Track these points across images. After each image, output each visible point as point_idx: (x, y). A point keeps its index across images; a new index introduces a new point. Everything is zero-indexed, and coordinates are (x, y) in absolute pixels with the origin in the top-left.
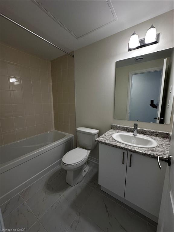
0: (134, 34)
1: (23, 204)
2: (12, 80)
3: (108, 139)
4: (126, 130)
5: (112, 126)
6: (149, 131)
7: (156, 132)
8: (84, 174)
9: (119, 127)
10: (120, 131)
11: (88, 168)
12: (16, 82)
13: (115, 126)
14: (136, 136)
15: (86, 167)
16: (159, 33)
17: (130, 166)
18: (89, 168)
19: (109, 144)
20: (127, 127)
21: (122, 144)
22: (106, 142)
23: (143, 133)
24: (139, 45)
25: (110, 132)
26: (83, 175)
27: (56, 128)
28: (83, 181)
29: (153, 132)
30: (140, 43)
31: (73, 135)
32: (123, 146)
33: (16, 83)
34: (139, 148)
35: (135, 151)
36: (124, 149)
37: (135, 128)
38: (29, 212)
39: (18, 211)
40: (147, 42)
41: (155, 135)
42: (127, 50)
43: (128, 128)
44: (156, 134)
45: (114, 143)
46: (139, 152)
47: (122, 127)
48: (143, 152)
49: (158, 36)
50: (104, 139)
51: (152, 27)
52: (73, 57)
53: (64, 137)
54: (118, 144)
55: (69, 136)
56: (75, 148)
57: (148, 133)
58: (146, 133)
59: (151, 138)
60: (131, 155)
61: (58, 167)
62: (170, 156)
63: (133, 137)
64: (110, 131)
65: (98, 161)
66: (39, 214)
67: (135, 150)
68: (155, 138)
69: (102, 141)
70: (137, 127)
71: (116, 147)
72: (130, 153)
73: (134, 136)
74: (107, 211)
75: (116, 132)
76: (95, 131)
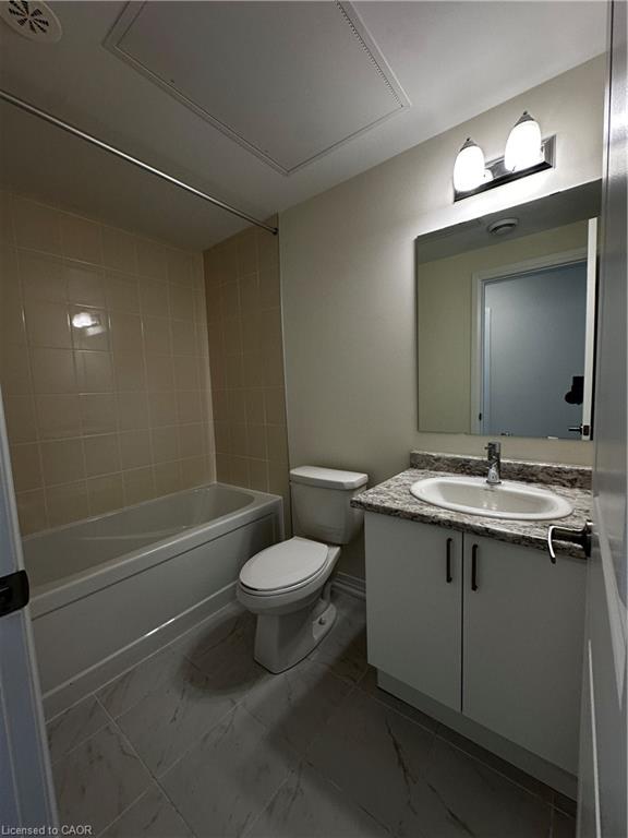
0: (468, 144)
1: (108, 728)
2: (82, 321)
3: (396, 496)
4: (463, 468)
5: (413, 456)
6: (546, 468)
7: (571, 471)
8: (318, 632)
9: (438, 459)
10: (442, 473)
11: (334, 612)
12: (93, 326)
13: (423, 456)
14: (499, 487)
15: (327, 608)
16: (551, 134)
17: (474, 588)
18: (337, 615)
19: (397, 511)
20: (465, 460)
21: (442, 510)
22: (386, 505)
23: (525, 475)
24: (490, 178)
25: (405, 476)
26: (316, 637)
27: (223, 475)
28: (313, 657)
29: (559, 471)
30: (493, 172)
31: (280, 498)
32: (444, 515)
33: (92, 332)
34: (503, 521)
35: (487, 529)
36: (450, 525)
37: (490, 458)
38: (124, 753)
39: (90, 750)
40: (511, 166)
41: (569, 481)
42: (451, 197)
43: (469, 461)
44: (570, 477)
45: (413, 509)
46: (500, 533)
47: (447, 459)
48: (515, 532)
49: (549, 146)
50: (382, 497)
51: (526, 118)
52: (275, 233)
53: (248, 504)
54: (428, 511)
55: (265, 499)
56: (286, 539)
57: (541, 477)
58: (533, 475)
59: (554, 491)
60: (475, 547)
61: (228, 610)
62: (589, 524)
63: (486, 490)
64: (407, 473)
65: (364, 585)
66: (160, 763)
67: (488, 526)
68: (567, 491)
69: (374, 503)
70: (498, 456)
71: (422, 521)
72: (470, 540)
73: (487, 486)
74: (401, 762)
75: (426, 478)
76: (355, 478)
